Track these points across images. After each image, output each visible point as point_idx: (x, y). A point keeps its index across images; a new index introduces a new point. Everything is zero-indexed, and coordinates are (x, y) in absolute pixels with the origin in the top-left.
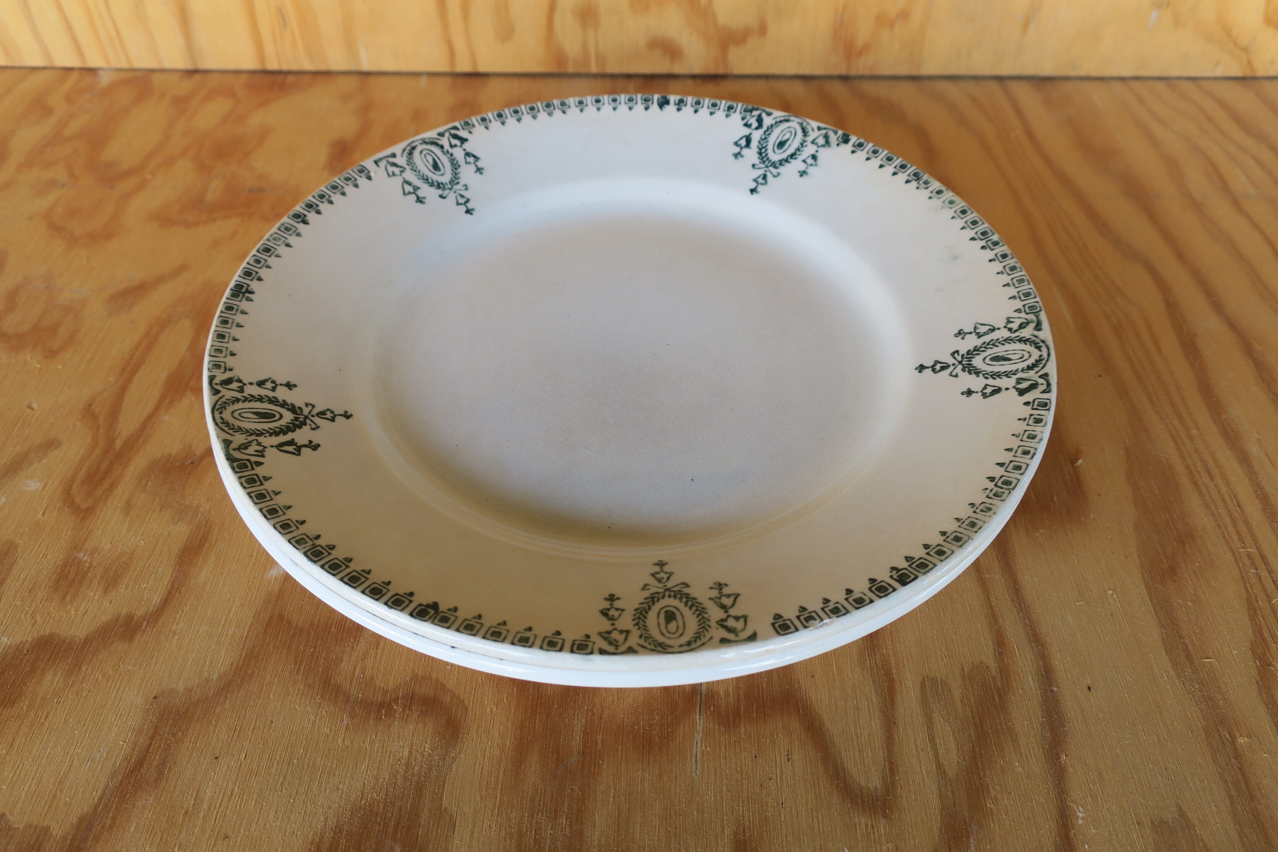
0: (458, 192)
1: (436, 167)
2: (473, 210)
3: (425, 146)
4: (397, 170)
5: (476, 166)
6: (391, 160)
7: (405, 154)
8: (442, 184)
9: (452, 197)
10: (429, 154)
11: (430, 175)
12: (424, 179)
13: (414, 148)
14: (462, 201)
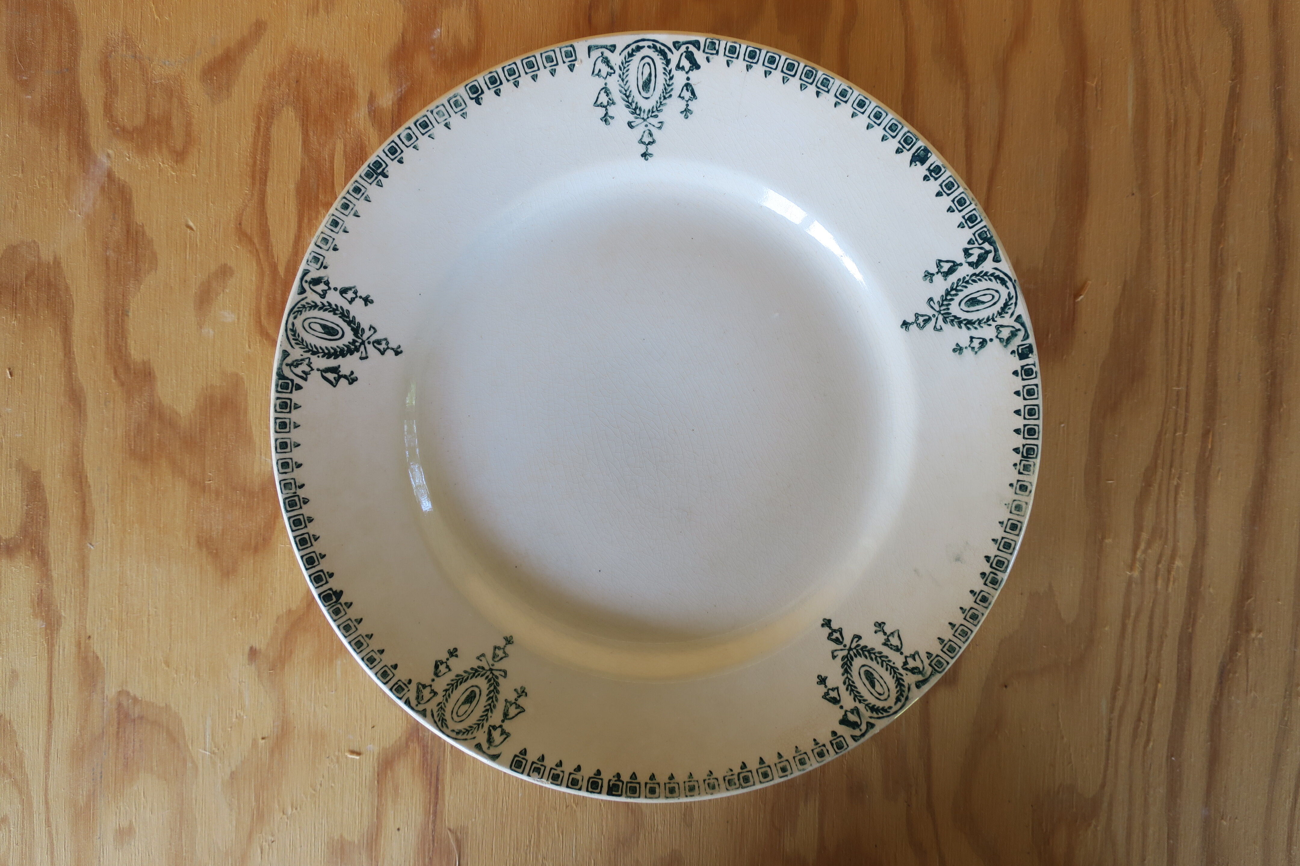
0: (650, 127)
1: (646, 85)
2: (651, 155)
3: (651, 52)
4: (605, 69)
5: (687, 105)
6: (607, 53)
7: (626, 52)
8: (640, 109)
9: (640, 129)
10: (649, 64)
11: (635, 92)
12: (625, 94)
13: (639, 48)
14: (647, 139)
